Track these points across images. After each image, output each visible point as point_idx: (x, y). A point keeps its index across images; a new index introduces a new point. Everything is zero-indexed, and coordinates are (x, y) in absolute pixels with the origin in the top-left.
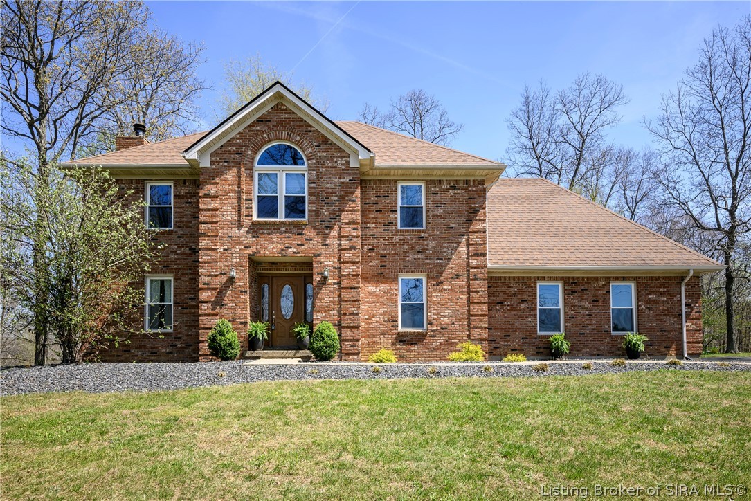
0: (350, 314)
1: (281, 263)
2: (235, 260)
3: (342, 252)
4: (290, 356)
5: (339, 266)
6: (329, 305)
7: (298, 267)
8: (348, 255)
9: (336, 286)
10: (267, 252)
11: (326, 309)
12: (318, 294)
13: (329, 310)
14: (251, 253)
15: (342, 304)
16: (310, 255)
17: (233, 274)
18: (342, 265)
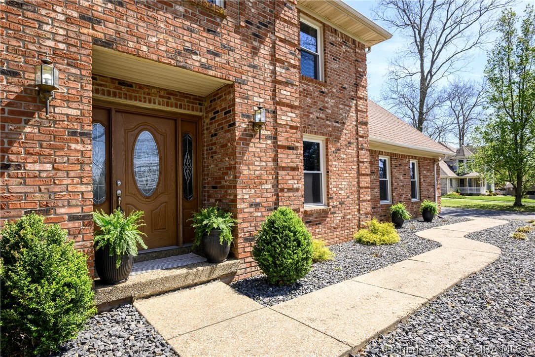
0: (289, 190)
1: (141, 87)
2: (51, 43)
3: (277, 86)
4: (204, 279)
5: (273, 107)
6: (261, 175)
7: (173, 100)
8: (285, 92)
9: (269, 142)
10: (145, 48)
11: (257, 182)
12: (244, 154)
13: (261, 184)
14: (100, 36)
15: (280, 173)
16: (231, 78)
17: (47, 78)
18: (278, 107)
